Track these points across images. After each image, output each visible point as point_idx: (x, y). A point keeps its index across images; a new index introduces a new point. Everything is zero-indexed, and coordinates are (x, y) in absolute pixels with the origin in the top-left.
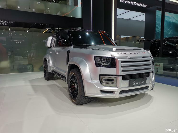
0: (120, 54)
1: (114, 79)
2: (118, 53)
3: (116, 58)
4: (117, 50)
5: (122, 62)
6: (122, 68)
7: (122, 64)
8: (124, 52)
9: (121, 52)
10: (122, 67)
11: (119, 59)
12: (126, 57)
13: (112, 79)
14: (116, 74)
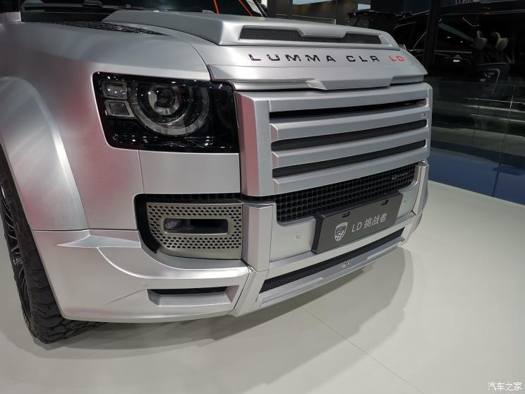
0: (265, 61)
1: (228, 218)
2: (256, 53)
3: (237, 87)
4: (246, 33)
5: (276, 116)
6: (277, 155)
7: (278, 126)
8: (292, 52)
9: (273, 52)
10: (278, 146)
11: (256, 99)
12: (303, 81)
13: (218, 217)
14: (238, 191)
